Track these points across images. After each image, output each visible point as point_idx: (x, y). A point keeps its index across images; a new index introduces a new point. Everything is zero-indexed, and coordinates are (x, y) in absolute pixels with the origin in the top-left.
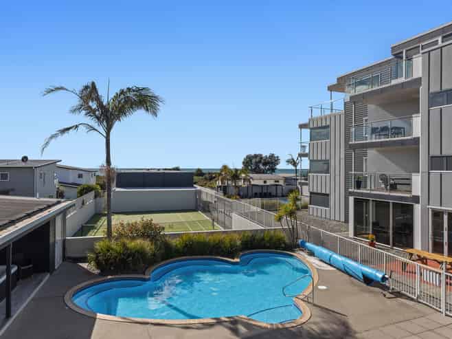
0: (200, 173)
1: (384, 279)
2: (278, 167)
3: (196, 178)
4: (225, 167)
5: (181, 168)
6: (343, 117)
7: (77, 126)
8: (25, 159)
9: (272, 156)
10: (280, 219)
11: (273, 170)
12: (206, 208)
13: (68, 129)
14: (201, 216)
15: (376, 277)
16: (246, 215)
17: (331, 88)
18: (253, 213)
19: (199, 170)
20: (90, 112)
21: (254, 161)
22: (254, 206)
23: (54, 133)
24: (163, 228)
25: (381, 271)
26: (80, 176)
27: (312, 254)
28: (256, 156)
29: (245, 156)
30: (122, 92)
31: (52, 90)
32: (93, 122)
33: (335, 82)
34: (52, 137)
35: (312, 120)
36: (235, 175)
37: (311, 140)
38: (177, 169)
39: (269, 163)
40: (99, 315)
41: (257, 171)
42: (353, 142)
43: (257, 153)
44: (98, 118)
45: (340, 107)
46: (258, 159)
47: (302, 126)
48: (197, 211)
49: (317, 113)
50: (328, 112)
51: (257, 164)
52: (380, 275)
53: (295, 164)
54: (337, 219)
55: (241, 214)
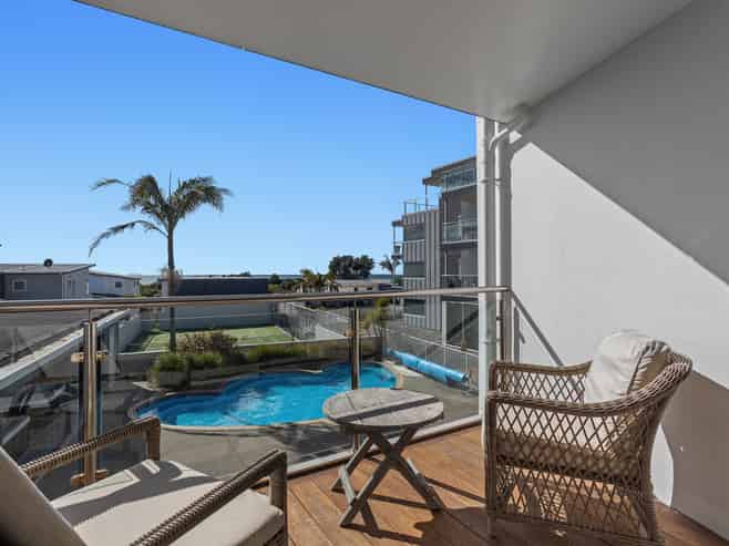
0: (276, 279)
1: (465, 379)
2: (373, 272)
3: (271, 286)
4: (307, 272)
5: (252, 274)
6: (438, 214)
7: (133, 224)
8: (48, 263)
9: (365, 258)
10: (367, 327)
11: (366, 275)
12: (284, 322)
13: (123, 227)
14: (278, 330)
15: (458, 378)
16: (331, 327)
17: (426, 182)
18: (339, 324)
19: (275, 276)
20: (148, 208)
21: (342, 264)
22: (341, 317)
23: (105, 231)
24: (236, 340)
25: (462, 371)
26: (118, 285)
27: (399, 362)
28: (345, 258)
29: (331, 259)
30: (185, 185)
31: (103, 184)
32: (152, 220)
33: (430, 175)
34: (104, 236)
35: (405, 217)
36: (319, 282)
37: (405, 240)
38: (246, 274)
39: (361, 267)
40: (162, 425)
41: (346, 276)
42: (445, 242)
43: (346, 254)
44: (158, 215)
45: (434, 203)
46: (347, 263)
47: (395, 224)
48: (273, 325)
49: (411, 210)
50: (423, 208)
51: (346, 268)
52: (461, 376)
53: (390, 268)
54: (433, 327)
55: (324, 326)
